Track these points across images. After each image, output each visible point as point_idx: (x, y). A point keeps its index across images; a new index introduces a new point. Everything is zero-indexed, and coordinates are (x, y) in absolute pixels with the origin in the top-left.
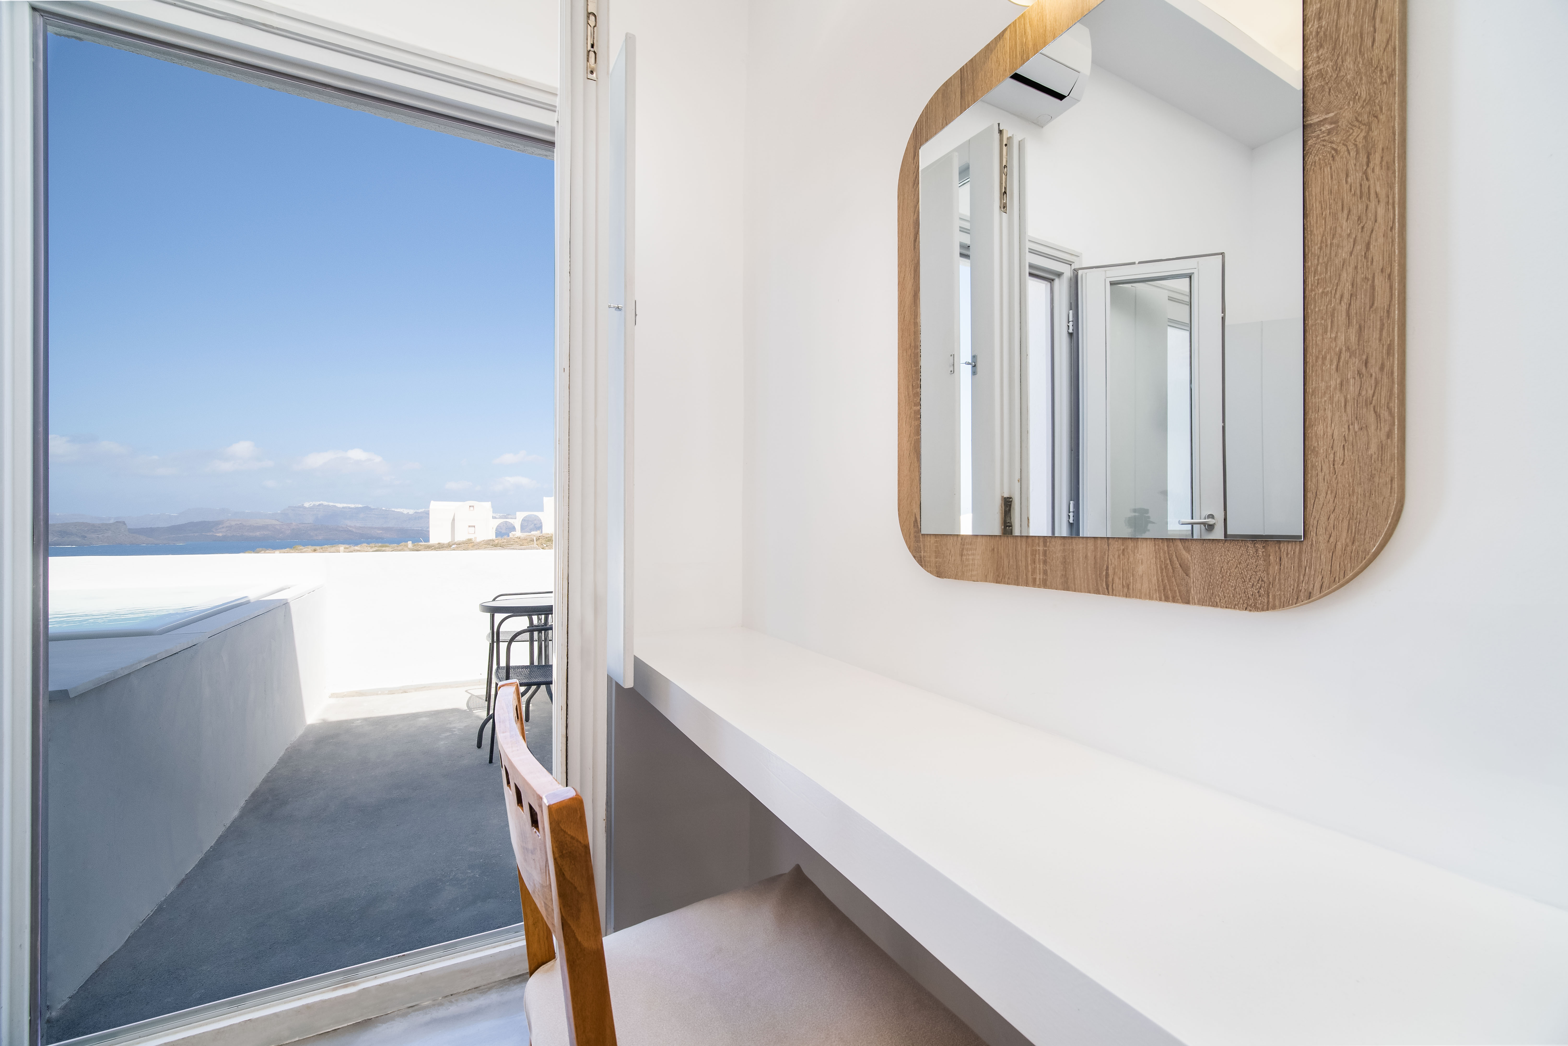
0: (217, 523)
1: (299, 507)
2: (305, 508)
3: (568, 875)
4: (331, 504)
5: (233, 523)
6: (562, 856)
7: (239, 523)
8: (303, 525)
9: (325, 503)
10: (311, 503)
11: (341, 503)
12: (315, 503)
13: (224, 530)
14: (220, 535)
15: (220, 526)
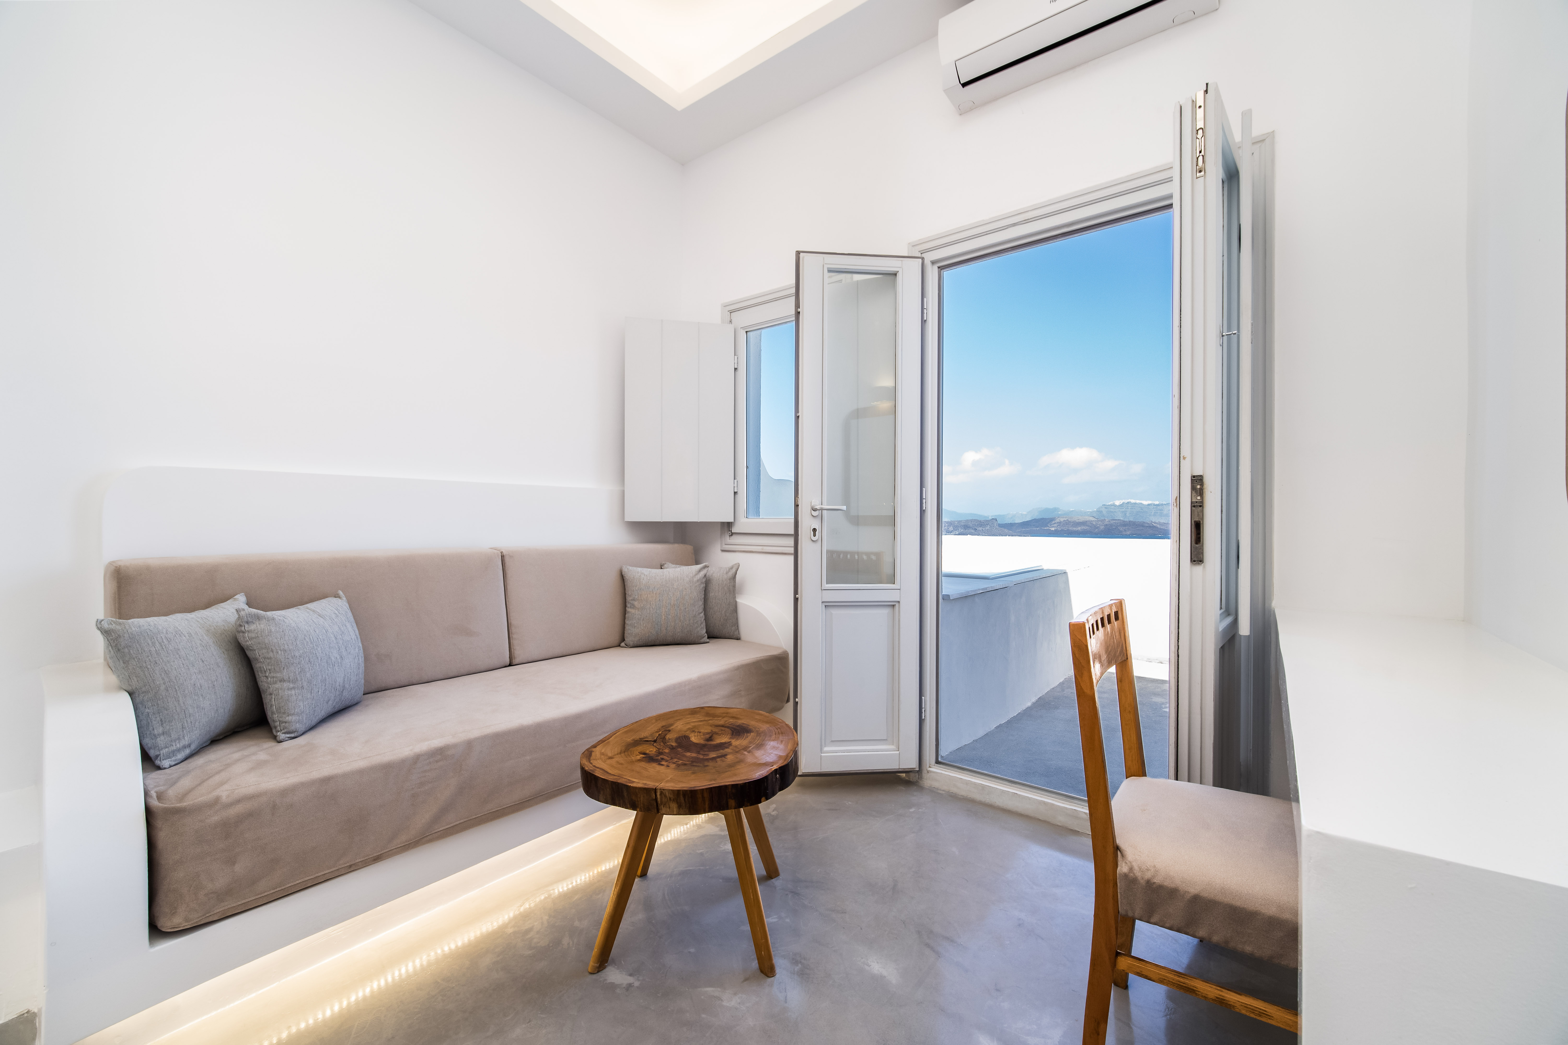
0: (1052, 520)
1: (1111, 505)
2: (1115, 506)
3: (1077, 655)
4: (1138, 501)
5: (1062, 520)
6: (1075, 646)
7: (1066, 519)
8: (1114, 521)
9: (1133, 501)
10: (1121, 501)
11: (1146, 501)
12: (1123, 501)
13: (1056, 525)
14: (1053, 529)
15: (1053, 522)
